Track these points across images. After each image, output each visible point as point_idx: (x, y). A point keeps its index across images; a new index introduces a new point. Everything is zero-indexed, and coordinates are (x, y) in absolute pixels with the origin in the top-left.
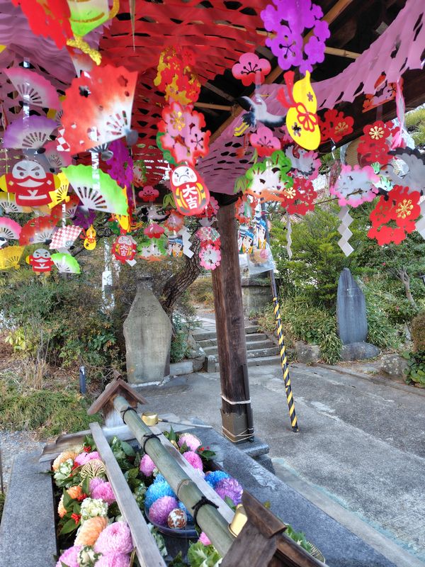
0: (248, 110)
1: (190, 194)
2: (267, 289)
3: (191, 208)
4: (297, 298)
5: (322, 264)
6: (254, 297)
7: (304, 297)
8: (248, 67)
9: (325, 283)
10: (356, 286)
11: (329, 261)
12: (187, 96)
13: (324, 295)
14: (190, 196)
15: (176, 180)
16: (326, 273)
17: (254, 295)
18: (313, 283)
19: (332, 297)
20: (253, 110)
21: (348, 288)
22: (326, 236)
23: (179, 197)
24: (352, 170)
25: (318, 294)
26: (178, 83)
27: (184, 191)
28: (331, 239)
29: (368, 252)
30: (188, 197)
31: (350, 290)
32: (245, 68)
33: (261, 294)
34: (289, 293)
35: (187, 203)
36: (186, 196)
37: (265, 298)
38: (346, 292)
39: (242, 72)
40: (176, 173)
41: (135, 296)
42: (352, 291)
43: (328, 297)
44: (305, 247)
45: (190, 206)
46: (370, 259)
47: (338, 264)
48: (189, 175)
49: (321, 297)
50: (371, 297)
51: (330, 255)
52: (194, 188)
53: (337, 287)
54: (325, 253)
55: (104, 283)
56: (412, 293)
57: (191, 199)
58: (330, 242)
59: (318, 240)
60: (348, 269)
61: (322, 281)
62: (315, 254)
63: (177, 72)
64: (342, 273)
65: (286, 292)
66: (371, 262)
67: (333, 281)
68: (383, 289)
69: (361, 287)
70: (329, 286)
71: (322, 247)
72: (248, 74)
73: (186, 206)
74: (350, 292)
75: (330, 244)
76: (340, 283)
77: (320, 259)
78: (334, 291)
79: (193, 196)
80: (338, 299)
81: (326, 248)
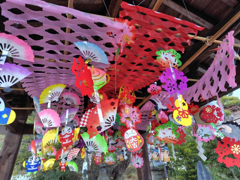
0: (155, 105)
1: (134, 141)
2: (162, 172)
3: (134, 148)
4: (177, 177)
5: (187, 159)
6: (156, 176)
7: (181, 176)
8: (153, 89)
9: (190, 169)
10: (206, 170)
11: (190, 157)
12: (131, 101)
13: (191, 175)
14: (134, 142)
15: (127, 136)
16: (189, 163)
17: (156, 175)
18: (184, 168)
19: (195, 177)
20: (157, 105)
21: (202, 171)
22: (186, 144)
23: (128, 144)
24: (202, 126)
25: (187, 175)
26: (127, 97)
27: (131, 140)
28: (189, 146)
29: (208, 153)
30: (133, 143)
31: (203, 172)
32: (152, 89)
33: (159, 175)
34: (173, 174)
35: (132, 146)
36: (131, 143)
37: (161, 177)
38: (202, 174)
39: (151, 91)
40: (126, 133)
41: (98, 176)
42: (204, 173)
43: (193, 176)
44: (178, 150)
45: (134, 147)
46: (211, 157)
47: (195, 159)
48: (133, 133)
49: (189, 176)
50: (215, 176)
51: (190, 154)
52: (135, 138)
53: (196, 171)
54: (188, 153)
55: (84, 169)
56: (236, 175)
57: (134, 144)
58: (189, 148)
59: (183, 147)
60: (200, 162)
61: (188, 167)
62: (183, 154)
63: (126, 93)
64: (198, 164)
65: (171, 173)
66: (211, 158)
67: (194, 168)
68: (219, 172)
69: (208, 171)
70: (192, 170)
71: (186, 150)
72: (153, 91)
73: (132, 147)
74: (204, 174)
75: (189, 149)
76: (197, 168)
77: (186, 156)
78: (195, 173)
79: (135, 142)
80: (198, 178)
81: (188, 151)
